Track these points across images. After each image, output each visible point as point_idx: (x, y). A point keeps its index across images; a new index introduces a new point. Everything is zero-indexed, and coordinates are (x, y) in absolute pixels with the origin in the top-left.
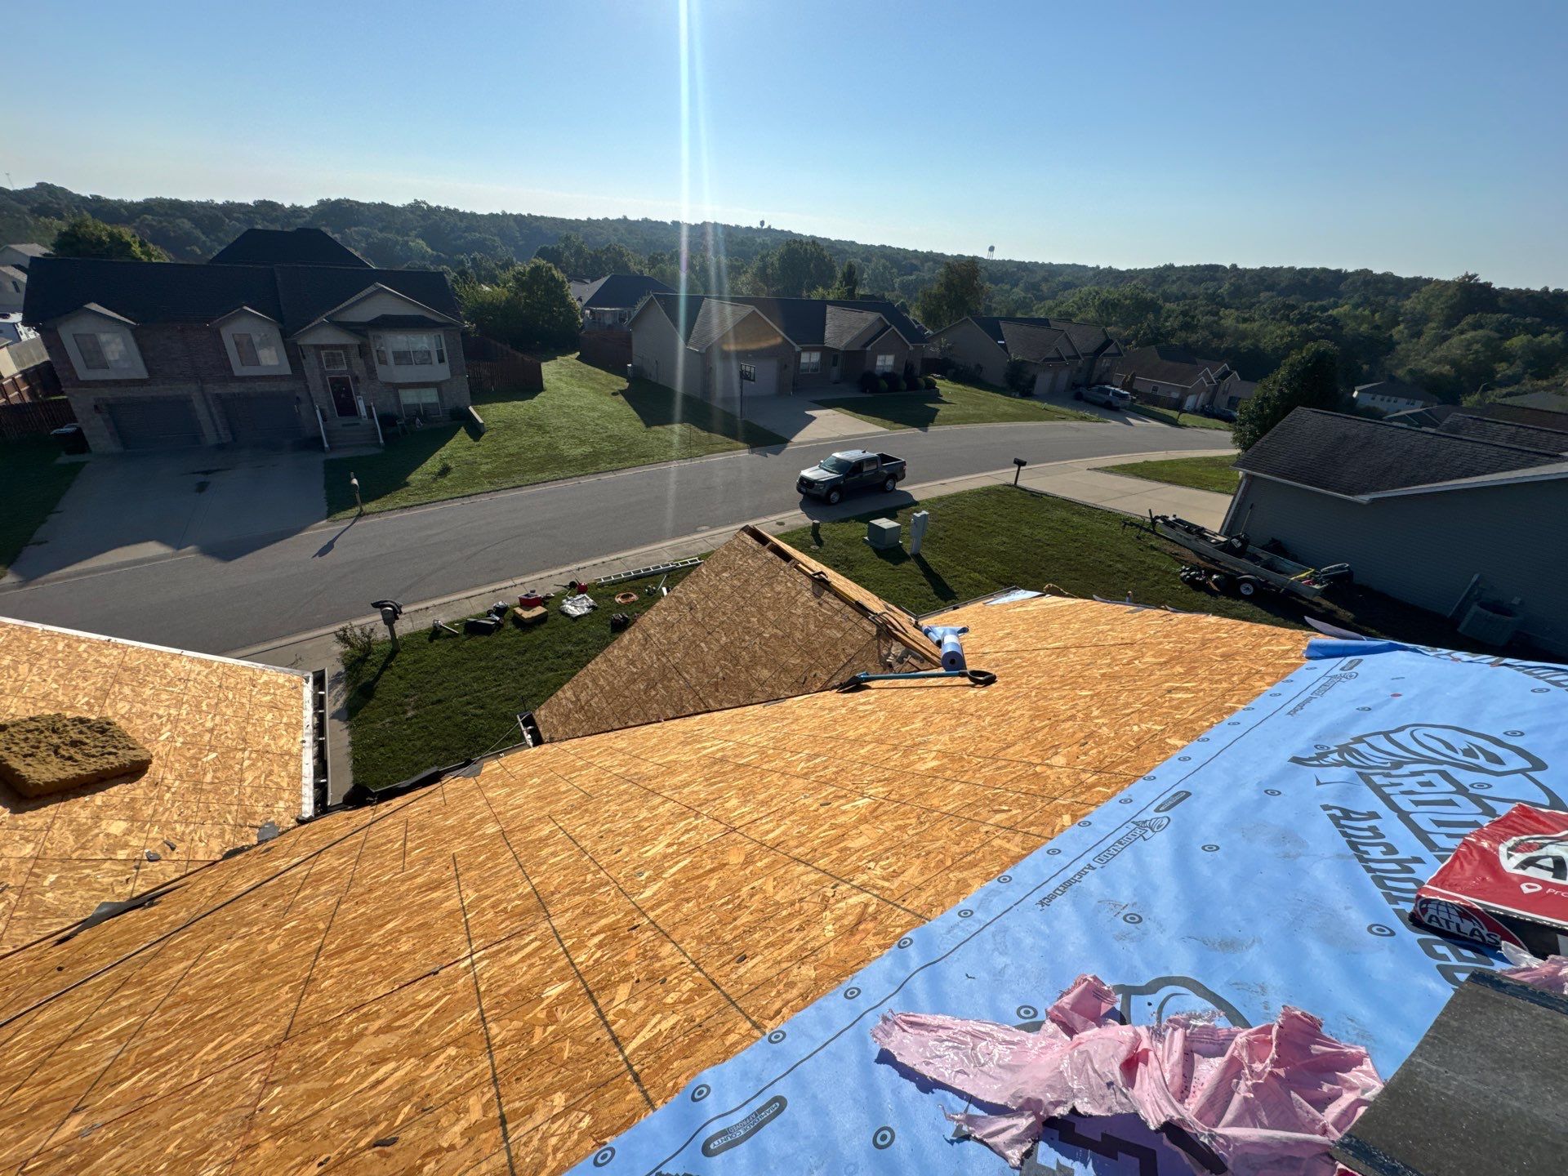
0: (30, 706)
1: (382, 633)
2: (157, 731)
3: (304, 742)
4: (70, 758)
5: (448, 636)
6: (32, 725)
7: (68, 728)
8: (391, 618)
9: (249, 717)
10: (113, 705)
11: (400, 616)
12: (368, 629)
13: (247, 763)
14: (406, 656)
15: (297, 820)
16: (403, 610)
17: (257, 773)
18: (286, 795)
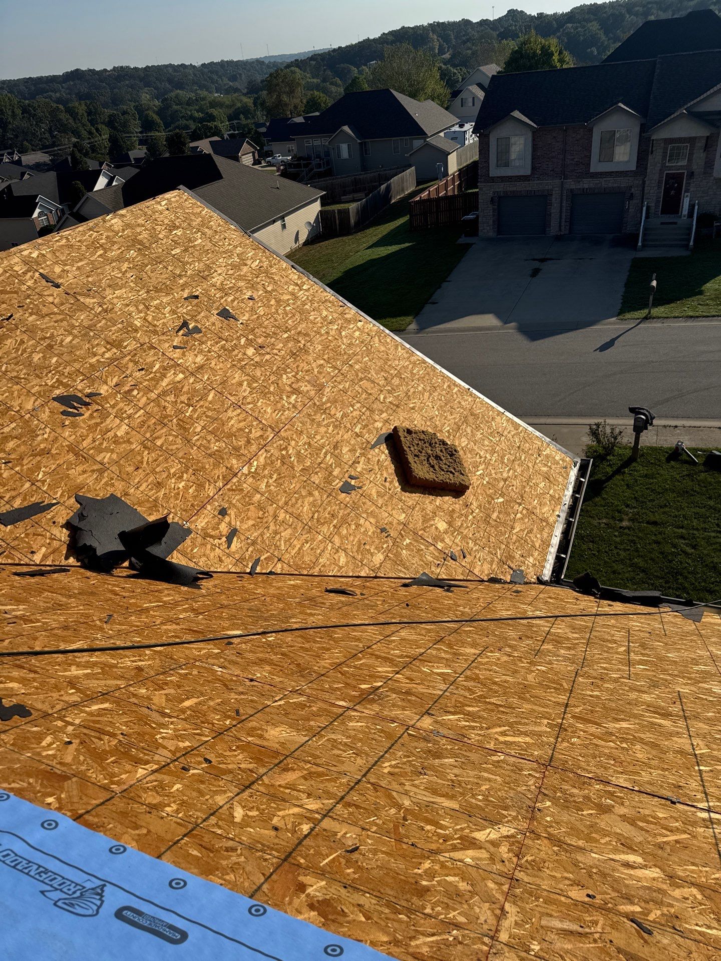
0: (423, 423)
1: (628, 438)
2: (476, 467)
3: (559, 516)
4: (433, 467)
5: (686, 462)
6: (422, 436)
7: (437, 445)
8: (640, 427)
9: (529, 479)
10: (460, 439)
11: (650, 428)
12: (617, 431)
13: (519, 515)
14: (640, 468)
15: (538, 578)
16: (655, 422)
17: (523, 527)
18: (536, 554)
